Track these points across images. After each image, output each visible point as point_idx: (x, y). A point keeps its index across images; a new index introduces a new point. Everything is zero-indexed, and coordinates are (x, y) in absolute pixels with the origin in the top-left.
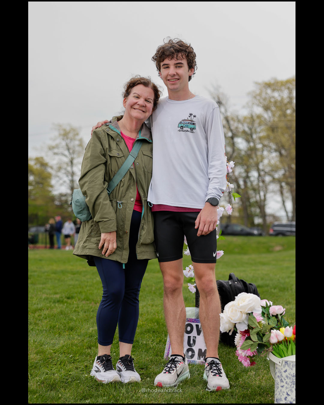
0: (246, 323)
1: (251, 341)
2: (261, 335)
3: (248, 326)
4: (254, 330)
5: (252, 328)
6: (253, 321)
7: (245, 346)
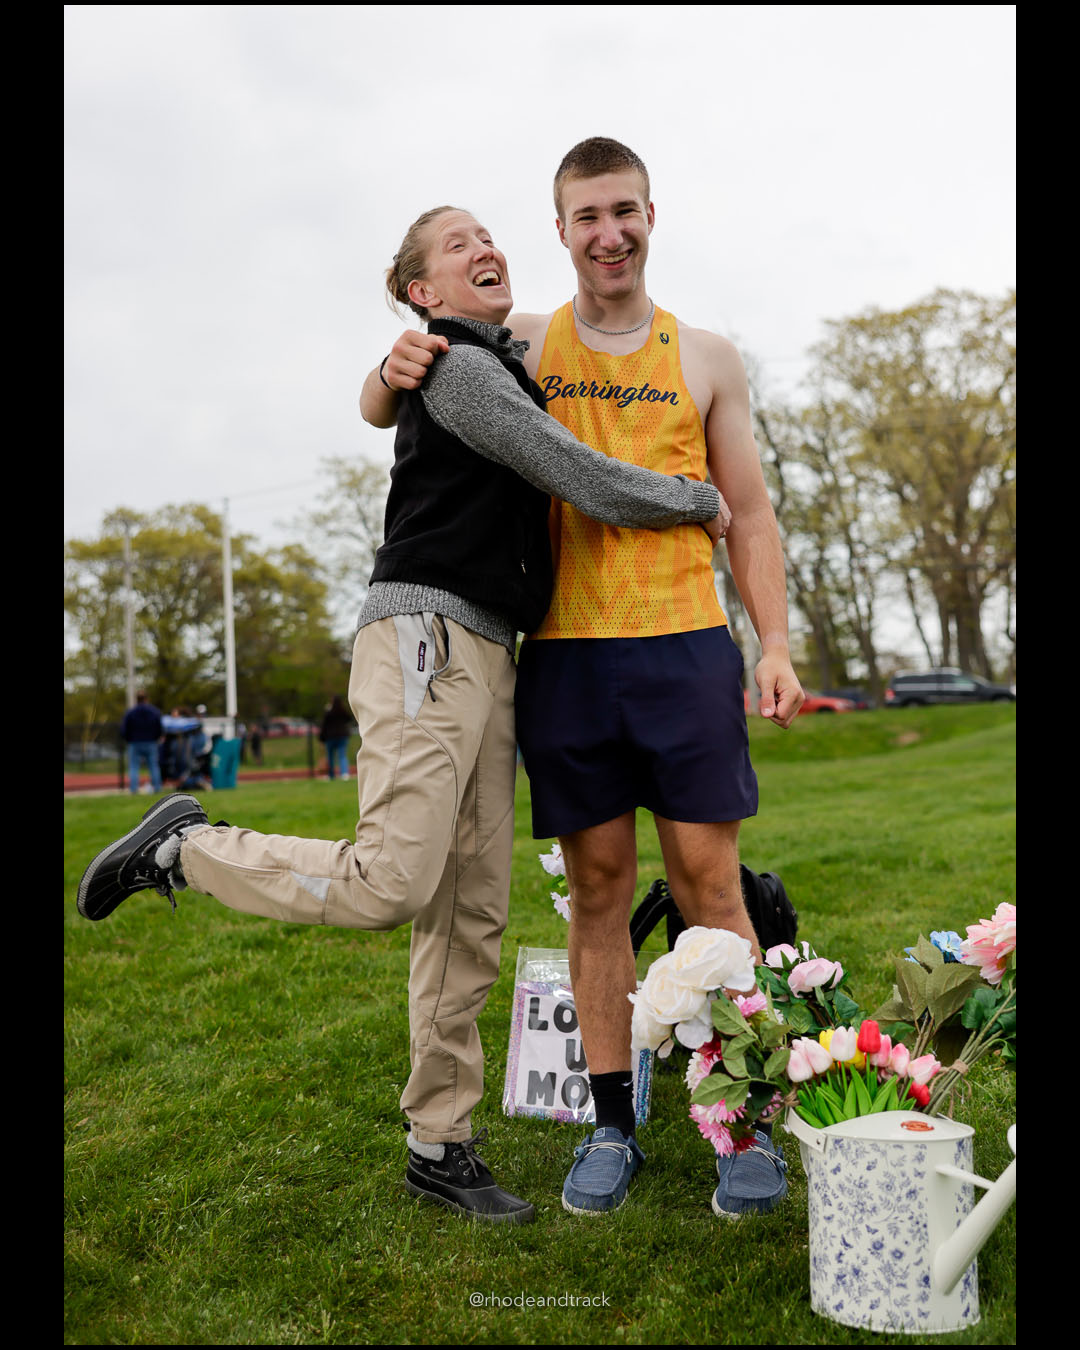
0: (707, 1020)
1: (724, 1075)
2: (760, 1056)
3: (715, 1031)
4: (734, 1045)
5: (729, 1038)
6: (726, 1016)
7: (707, 1092)
